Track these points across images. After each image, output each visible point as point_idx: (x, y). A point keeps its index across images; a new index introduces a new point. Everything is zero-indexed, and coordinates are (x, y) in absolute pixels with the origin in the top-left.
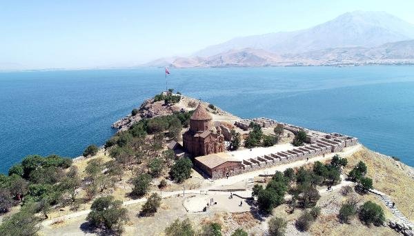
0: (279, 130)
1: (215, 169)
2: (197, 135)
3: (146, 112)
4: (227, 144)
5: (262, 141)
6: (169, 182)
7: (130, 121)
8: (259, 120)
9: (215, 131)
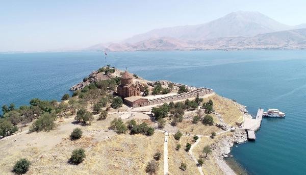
0: (171, 86)
1: (134, 102)
2: (125, 87)
3: (93, 79)
4: (142, 93)
5: (161, 91)
6: (111, 109)
7: (83, 85)
8: (162, 82)
9: (135, 85)
